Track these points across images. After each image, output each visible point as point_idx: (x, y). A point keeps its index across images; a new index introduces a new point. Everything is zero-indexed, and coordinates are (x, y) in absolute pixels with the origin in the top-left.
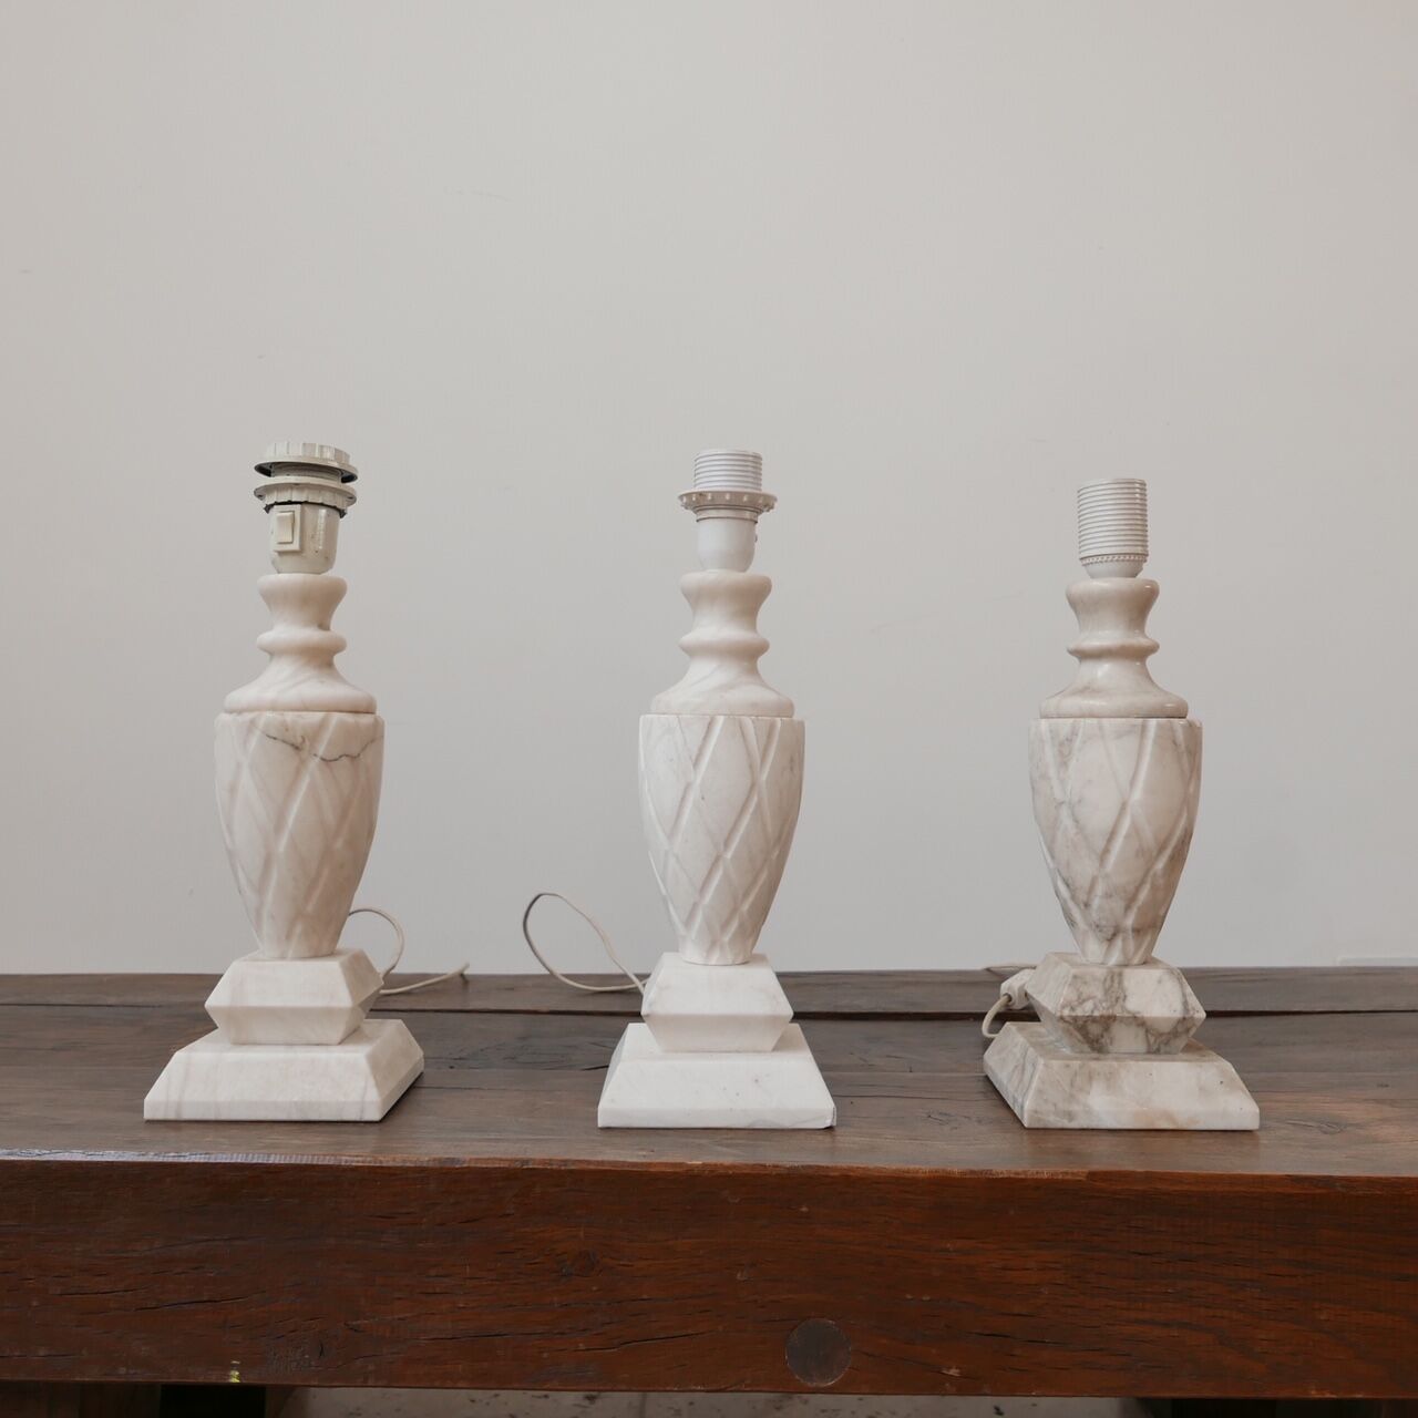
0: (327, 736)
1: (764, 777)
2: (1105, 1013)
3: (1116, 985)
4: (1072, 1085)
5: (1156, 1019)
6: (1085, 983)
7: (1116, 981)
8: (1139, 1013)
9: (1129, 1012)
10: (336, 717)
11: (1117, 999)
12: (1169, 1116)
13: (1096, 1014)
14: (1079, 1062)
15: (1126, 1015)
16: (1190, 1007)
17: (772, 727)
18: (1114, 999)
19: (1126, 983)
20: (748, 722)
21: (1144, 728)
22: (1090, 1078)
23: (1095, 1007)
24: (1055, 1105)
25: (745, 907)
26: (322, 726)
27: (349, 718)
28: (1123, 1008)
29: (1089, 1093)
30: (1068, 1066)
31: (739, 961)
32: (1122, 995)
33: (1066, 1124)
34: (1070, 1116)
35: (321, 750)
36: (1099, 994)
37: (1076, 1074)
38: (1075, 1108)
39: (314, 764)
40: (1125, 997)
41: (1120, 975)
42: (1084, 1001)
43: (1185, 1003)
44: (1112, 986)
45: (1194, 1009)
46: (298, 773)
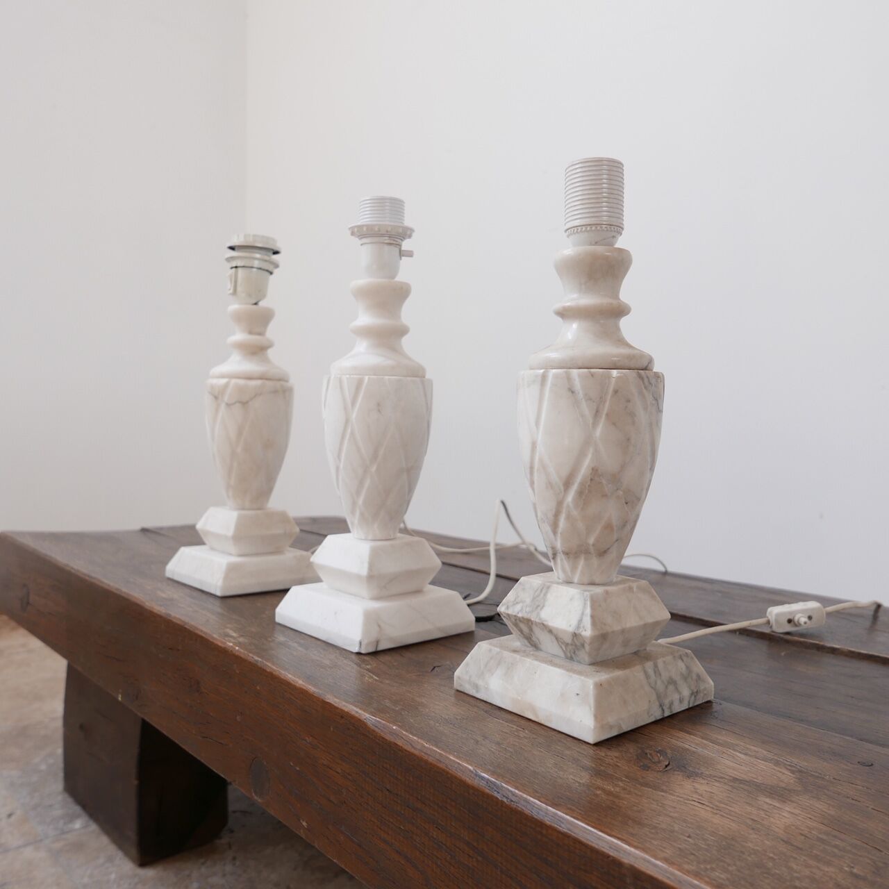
0: (229, 391)
1: (354, 416)
2: (526, 616)
3: (542, 595)
4: (486, 666)
5: (557, 629)
6: (524, 589)
7: (544, 591)
8: (546, 621)
9: (540, 619)
10: (234, 381)
11: (538, 606)
12: (534, 710)
13: (520, 615)
14: (498, 650)
15: (537, 621)
16: (582, 626)
17: (360, 382)
18: (535, 606)
19: (549, 596)
20: (345, 378)
21: (544, 377)
22: (499, 664)
23: (521, 610)
24: (470, 677)
25: (360, 501)
26: (226, 385)
27: (242, 382)
28: (538, 614)
29: (492, 674)
30: (490, 650)
31: (370, 538)
32: (541, 605)
33: (472, 692)
34: (476, 687)
35: (226, 398)
36: (528, 600)
37: (491, 658)
38: (480, 683)
39: (223, 406)
40: (544, 606)
41: (548, 588)
42: (517, 603)
43: (580, 621)
44: (538, 596)
45: (584, 627)
46: (217, 410)
